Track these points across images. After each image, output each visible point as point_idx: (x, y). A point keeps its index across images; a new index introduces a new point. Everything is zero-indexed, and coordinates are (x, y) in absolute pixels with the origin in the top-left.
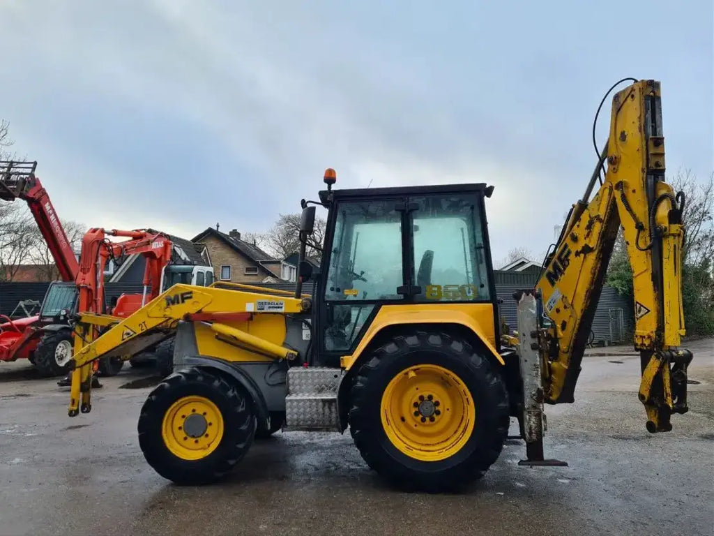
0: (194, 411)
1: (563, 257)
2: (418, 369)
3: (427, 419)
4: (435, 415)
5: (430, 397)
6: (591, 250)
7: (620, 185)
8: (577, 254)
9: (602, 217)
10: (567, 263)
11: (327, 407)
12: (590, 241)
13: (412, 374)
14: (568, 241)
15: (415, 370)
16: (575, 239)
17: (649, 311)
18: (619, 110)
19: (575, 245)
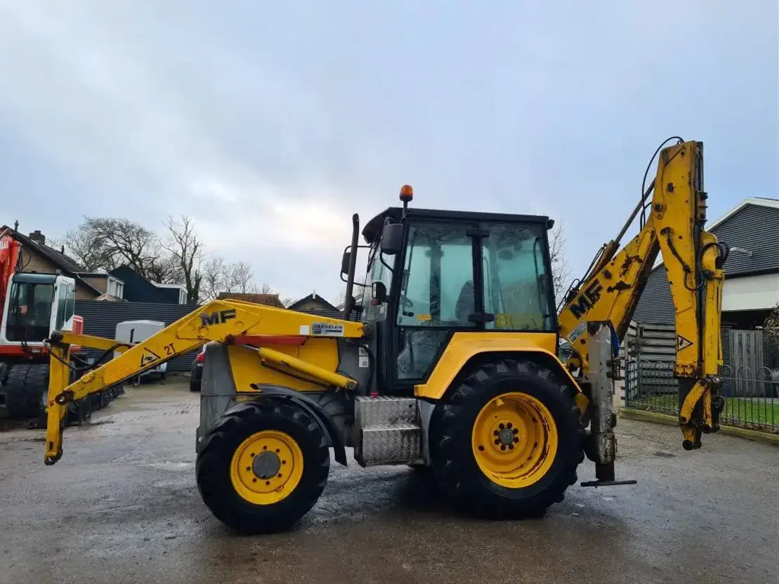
0: (265, 448)
1: (592, 292)
2: (505, 397)
3: (507, 447)
4: (513, 443)
5: (510, 425)
6: (628, 287)
7: (666, 231)
8: (610, 290)
9: (642, 257)
10: (596, 297)
11: (406, 439)
12: (626, 279)
13: (500, 402)
14: (600, 276)
15: (502, 398)
16: (608, 276)
17: (692, 344)
18: (667, 163)
19: (607, 281)
